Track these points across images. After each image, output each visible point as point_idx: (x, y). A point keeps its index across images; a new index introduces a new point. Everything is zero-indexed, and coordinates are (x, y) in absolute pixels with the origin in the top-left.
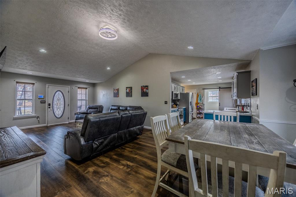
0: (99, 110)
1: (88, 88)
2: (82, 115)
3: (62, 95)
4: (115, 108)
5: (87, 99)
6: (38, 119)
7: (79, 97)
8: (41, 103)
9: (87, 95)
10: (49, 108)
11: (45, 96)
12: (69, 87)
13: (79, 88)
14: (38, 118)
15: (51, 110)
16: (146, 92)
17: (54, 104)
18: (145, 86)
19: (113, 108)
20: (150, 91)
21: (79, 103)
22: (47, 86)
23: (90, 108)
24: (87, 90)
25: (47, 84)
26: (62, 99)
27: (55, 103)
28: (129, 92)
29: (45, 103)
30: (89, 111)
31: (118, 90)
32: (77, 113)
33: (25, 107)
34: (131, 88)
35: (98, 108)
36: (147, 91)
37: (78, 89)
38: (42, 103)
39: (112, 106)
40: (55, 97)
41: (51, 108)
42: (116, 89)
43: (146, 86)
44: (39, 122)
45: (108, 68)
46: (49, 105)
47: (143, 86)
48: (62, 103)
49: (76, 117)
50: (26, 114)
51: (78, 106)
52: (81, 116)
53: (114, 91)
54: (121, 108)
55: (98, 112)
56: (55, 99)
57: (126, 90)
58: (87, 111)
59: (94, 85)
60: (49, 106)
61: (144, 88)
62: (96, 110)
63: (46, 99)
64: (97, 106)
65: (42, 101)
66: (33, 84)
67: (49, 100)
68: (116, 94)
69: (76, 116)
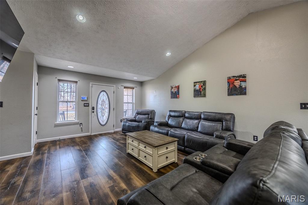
0: (151, 117)
1: (135, 88)
2: (130, 122)
3: (107, 97)
4: (176, 114)
5: (134, 102)
6: (81, 127)
7: (125, 99)
8: (84, 106)
9: (134, 97)
10: (93, 112)
11: (88, 98)
12: (115, 86)
13: (125, 87)
14: (81, 124)
15: (95, 115)
16: (240, 87)
17: (98, 108)
18: (237, 77)
19: (173, 114)
20: (249, 85)
21: (125, 107)
22: (91, 85)
23: (138, 113)
24: (134, 90)
25: (90, 83)
26: (107, 102)
27: (99, 106)
28: (200, 89)
29: (88, 106)
30: (138, 118)
31: (178, 87)
32: (124, 119)
33: (67, 111)
34: (204, 83)
35: (149, 114)
36: (243, 85)
37: (124, 89)
38: (86, 106)
39: (170, 111)
40: (99, 99)
41: (95, 113)
42: (176, 87)
43: (240, 76)
44: (82, 131)
45: (168, 54)
46: (93, 108)
47: (233, 77)
48: (107, 106)
49: (124, 125)
50: (69, 120)
51: (124, 110)
52: (128, 124)
53: (171, 89)
54: (187, 115)
55: (150, 119)
56: (100, 102)
57: (195, 86)
58: (135, 117)
59: (142, 84)
60: (93, 110)
61: (236, 80)
62: (147, 116)
63: (89, 102)
64: (148, 111)
65: (86, 104)
66: (76, 82)
67: (93, 103)
68: (175, 95)
69: (123, 123)
